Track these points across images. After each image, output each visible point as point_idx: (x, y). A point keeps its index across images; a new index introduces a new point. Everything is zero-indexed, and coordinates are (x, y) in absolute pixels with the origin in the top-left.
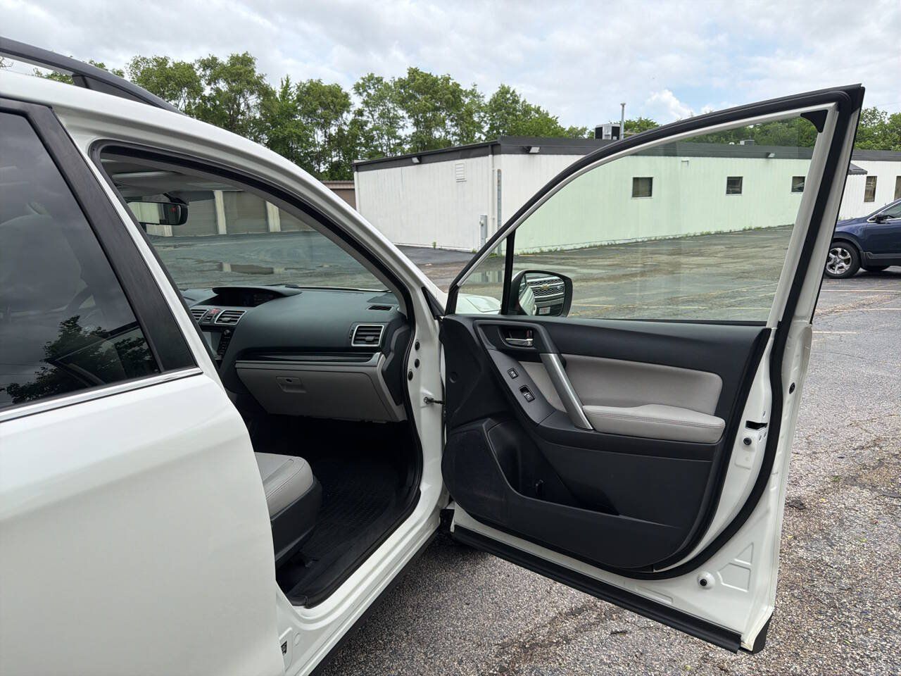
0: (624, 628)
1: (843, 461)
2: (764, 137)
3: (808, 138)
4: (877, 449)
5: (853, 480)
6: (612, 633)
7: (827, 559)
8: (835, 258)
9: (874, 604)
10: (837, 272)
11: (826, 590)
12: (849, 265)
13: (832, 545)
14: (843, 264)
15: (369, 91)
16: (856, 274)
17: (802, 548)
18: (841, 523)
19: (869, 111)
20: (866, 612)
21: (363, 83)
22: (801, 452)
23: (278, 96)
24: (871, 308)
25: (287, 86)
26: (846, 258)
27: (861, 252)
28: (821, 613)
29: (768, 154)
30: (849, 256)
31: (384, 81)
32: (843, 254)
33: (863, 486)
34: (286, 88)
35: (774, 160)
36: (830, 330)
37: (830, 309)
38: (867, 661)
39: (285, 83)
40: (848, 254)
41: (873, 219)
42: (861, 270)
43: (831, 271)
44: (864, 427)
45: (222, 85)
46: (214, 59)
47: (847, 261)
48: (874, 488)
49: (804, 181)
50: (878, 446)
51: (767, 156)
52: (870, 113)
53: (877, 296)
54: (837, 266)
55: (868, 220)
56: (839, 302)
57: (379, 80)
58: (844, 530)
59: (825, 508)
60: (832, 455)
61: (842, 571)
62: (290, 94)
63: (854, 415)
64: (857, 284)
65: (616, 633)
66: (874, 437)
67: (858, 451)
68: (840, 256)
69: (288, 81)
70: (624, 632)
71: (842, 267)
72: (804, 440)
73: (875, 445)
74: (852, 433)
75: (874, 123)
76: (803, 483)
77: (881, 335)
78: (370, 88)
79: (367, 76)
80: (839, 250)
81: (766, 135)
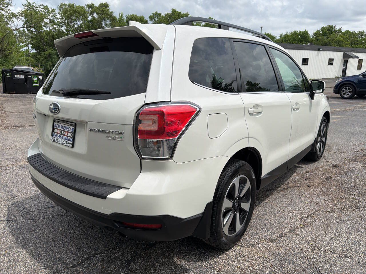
0: (286, 194)
1: (351, 155)
2: (317, 42)
3: (335, 43)
4: (362, 152)
5: (354, 160)
6: (282, 195)
7: (347, 179)
8: (346, 91)
9: (362, 190)
10: (346, 96)
11: (347, 187)
12: (351, 94)
13: (348, 176)
14: (349, 93)
15: (155, 19)
16: (354, 97)
17: (338, 177)
18: (351, 171)
19: (361, 32)
20: (359, 192)
21: (153, 16)
22: (336, 152)
23: (118, 20)
24: (359, 109)
25: (122, 16)
26: (350, 91)
27: (356, 88)
28: (345, 192)
29: (319, 49)
30: (351, 90)
31: (162, 15)
32: (349, 89)
33: (358, 162)
34: (121, 17)
35: (321, 51)
36: (344, 116)
37: (344, 109)
38: (360, 202)
39: (121, 15)
40: (351, 89)
41: (362, 76)
42: (356, 96)
43: (344, 96)
44: (358, 146)
45: (96, 16)
46: (93, 4)
47: (350, 92)
48: (361, 162)
49: (333, 61)
50: (363, 151)
51: (319, 50)
52: (361, 33)
53: (362, 105)
54: (346, 94)
55: (360, 76)
56: (347, 107)
57: (160, 15)
58: (352, 173)
59: (345, 167)
60: (347, 153)
61: (352, 182)
62: (123, 20)
63: (354, 142)
64: (354, 101)
65: (283, 195)
66: (361, 148)
67: (356, 152)
68: (348, 90)
69: (122, 14)
70: (286, 195)
71: (348, 94)
72: (337, 149)
73: (362, 151)
74: (354, 147)
75: (363, 37)
76: (338, 161)
77: (363, 118)
78: (156, 18)
79: (155, 13)
80: (348, 87)
81: (318, 41)
